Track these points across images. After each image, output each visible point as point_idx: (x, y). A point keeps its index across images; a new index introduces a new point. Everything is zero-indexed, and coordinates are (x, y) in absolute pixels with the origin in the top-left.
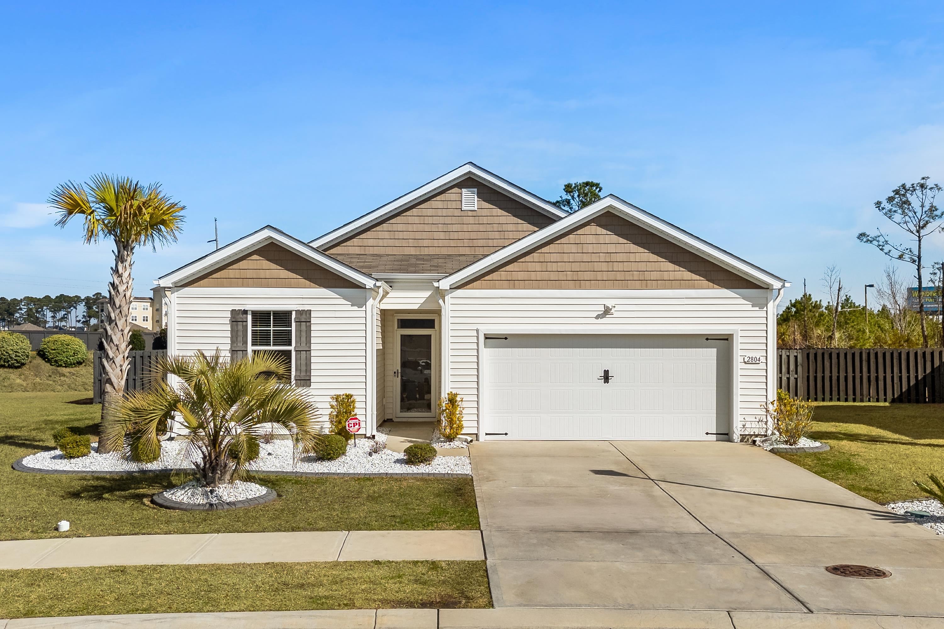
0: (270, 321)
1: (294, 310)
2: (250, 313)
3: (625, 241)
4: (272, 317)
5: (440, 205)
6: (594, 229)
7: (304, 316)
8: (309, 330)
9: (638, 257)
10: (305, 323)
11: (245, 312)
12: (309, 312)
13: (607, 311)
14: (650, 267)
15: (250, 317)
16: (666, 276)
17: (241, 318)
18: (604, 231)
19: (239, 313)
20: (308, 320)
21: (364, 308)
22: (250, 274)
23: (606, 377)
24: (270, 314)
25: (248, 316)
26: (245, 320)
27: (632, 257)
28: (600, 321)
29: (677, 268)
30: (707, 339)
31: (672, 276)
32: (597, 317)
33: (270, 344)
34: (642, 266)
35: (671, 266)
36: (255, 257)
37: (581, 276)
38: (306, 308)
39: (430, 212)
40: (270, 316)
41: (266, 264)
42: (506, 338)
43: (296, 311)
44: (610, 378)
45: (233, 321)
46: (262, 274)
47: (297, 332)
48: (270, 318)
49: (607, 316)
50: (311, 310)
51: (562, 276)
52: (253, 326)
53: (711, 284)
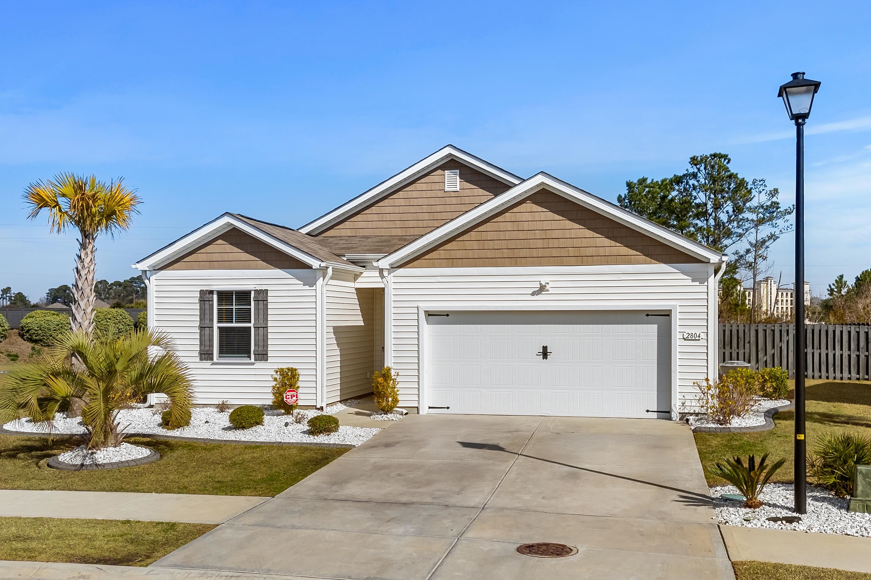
0: (233, 300)
1: (253, 290)
2: (215, 293)
3: (561, 218)
4: (234, 296)
5: (424, 187)
6: (529, 206)
7: (261, 295)
8: (266, 309)
9: (573, 234)
10: (262, 302)
11: (211, 292)
12: (266, 292)
13: (542, 289)
14: (585, 242)
15: (215, 297)
16: (602, 252)
17: (207, 298)
18: (540, 209)
19: (206, 293)
20: (265, 299)
21: (314, 288)
22: (215, 257)
23: (545, 353)
24: (233, 293)
25: (214, 295)
26: (211, 299)
27: (567, 234)
28: (535, 297)
29: (613, 243)
30: (647, 315)
31: (608, 251)
32: (533, 294)
33: (233, 322)
34: (577, 243)
35: (607, 242)
36: (220, 242)
37: (517, 253)
38: (264, 288)
39: (415, 194)
40: (233, 296)
41: (229, 248)
42: (448, 315)
43: (254, 290)
44: (548, 354)
45: (201, 301)
46: (225, 257)
47: (256, 310)
48: (233, 298)
49: (543, 293)
50: (267, 290)
51: (498, 254)
52: (219, 305)
53: (648, 259)
